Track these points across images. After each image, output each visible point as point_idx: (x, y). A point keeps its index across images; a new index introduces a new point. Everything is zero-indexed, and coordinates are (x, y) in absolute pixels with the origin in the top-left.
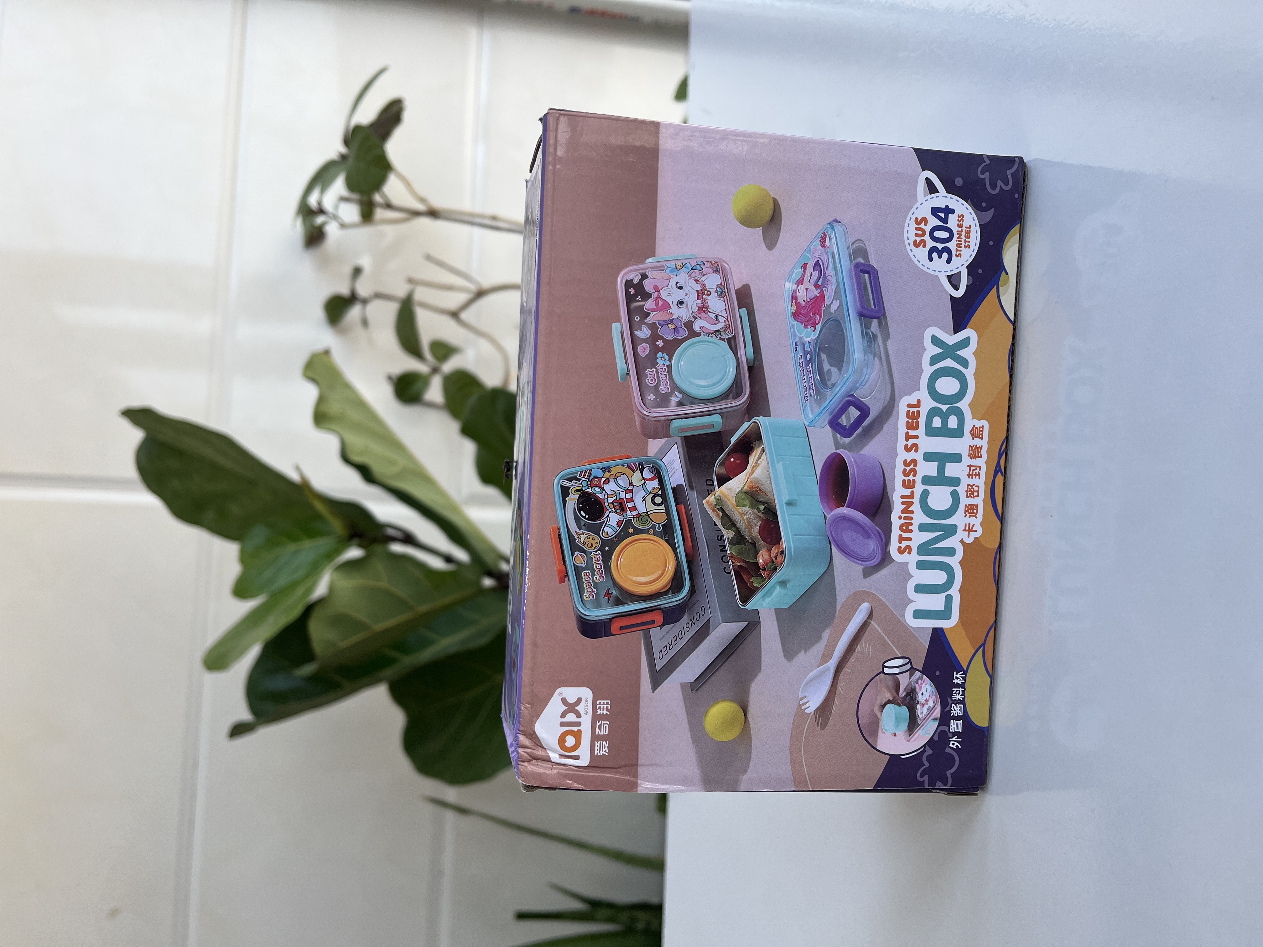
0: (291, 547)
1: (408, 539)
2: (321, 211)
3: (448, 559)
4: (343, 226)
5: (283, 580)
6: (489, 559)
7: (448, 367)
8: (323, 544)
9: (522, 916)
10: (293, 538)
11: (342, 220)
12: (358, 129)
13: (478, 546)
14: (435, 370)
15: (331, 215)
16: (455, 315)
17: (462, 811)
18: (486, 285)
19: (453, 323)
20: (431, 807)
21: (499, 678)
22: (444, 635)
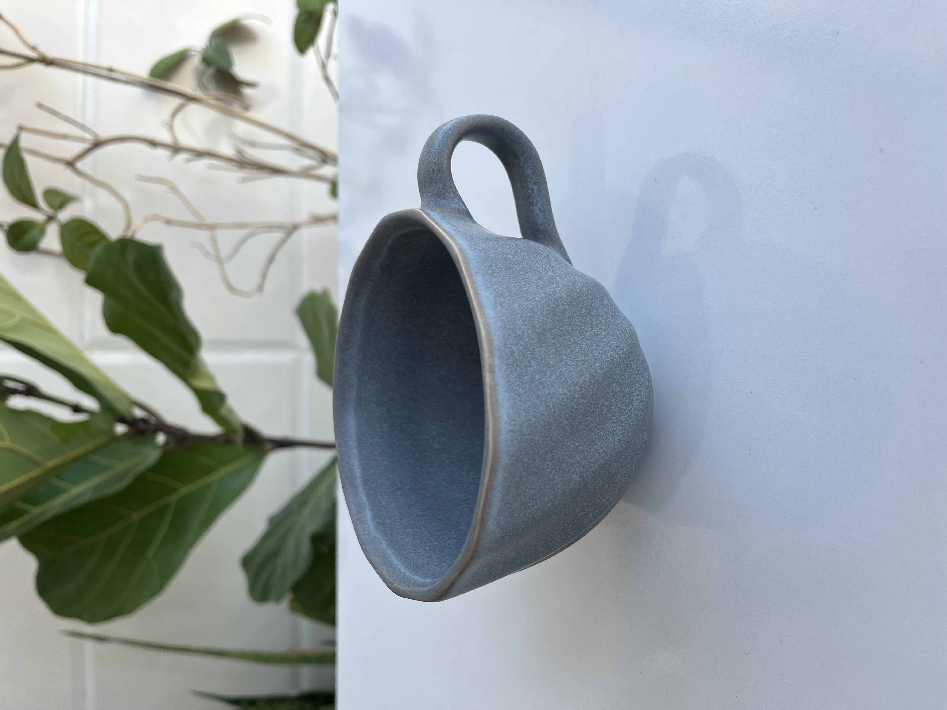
6: (122, 407)
7: (65, 215)
13: (109, 395)
14: (51, 219)
16: (71, 164)
17: (100, 639)
18: (104, 134)
19: (68, 172)
20: (69, 640)
21: (136, 516)
22: (75, 483)
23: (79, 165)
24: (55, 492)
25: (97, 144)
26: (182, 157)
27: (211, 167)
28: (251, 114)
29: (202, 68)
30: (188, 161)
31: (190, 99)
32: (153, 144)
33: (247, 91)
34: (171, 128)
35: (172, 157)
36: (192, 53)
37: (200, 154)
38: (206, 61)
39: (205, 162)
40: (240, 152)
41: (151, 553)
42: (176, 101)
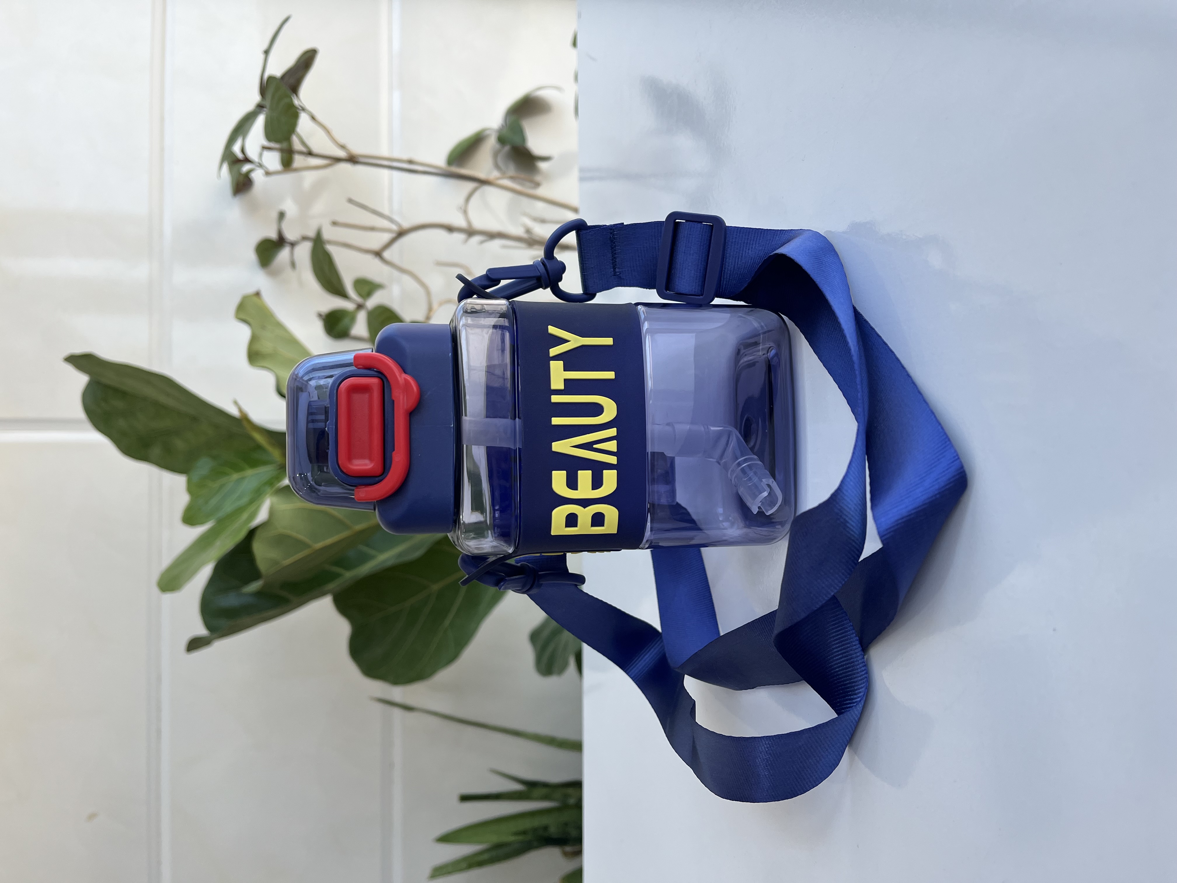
0: (235, 476)
2: (247, 160)
4: (267, 173)
5: (228, 507)
7: (372, 303)
8: (264, 472)
9: (465, 798)
10: (236, 468)
11: (266, 168)
12: (272, 80)
14: (360, 307)
15: (256, 163)
17: (407, 708)
18: (406, 225)
19: (376, 261)
20: (380, 706)
21: (435, 587)
22: (381, 551)
23: (386, 254)
24: (365, 558)
25: (401, 234)
26: (476, 239)
27: (504, 247)
28: (541, 191)
29: (498, 146)
30: (482, 242)
31: (483, 182)
32: (450, 229)
33: (543, 166)
34: (465, 212)
35: (466, 241)
36: (488, 132)
37: (492, 236)
38: (502, 140)
39: (497, 243)
40: (528, 231)
41: (447, 622)
42: (470, 186)
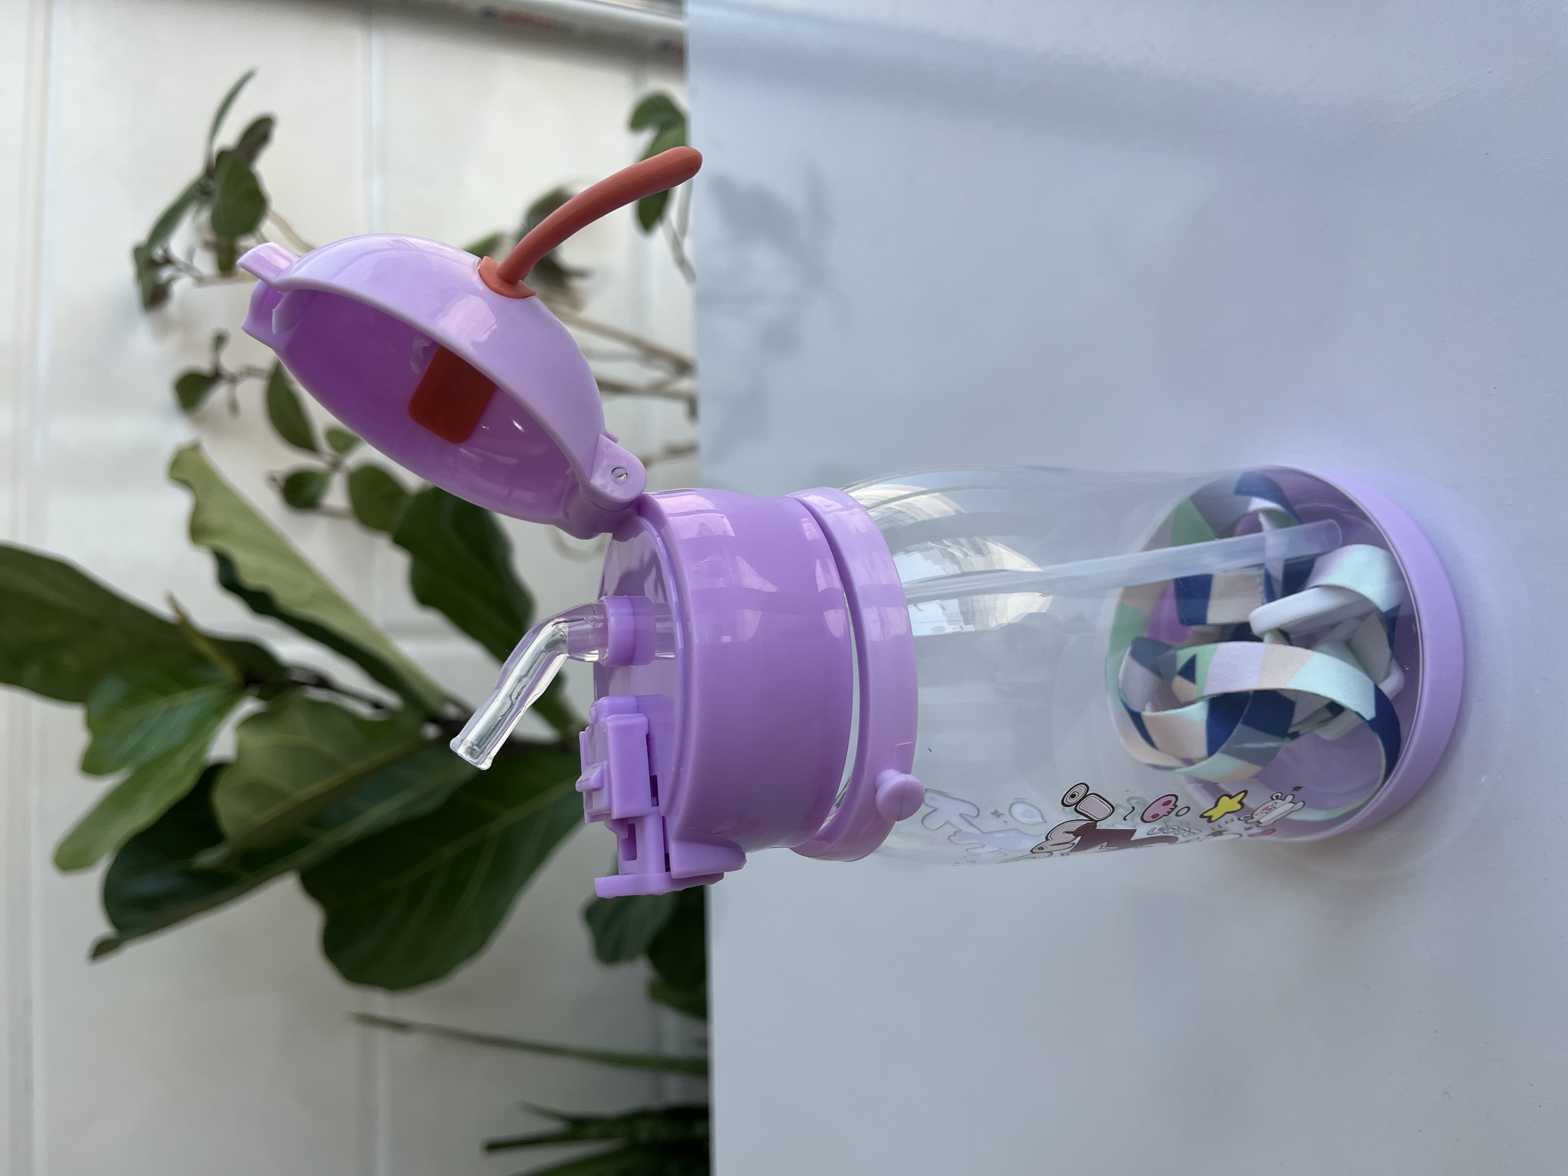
0: (161, 705)
1: (322, 682)
2: (168, 261)
3: (377, 705)
4: (200, 280)
5: (154, 748)
6: (432, 703)
7: (352, 461)
8: (204, 697)
9: (494, 1147)
10: (164, 691)
11: (199, 272)
12: (223, 155)
14: (335, 465)
15: (181, 266)
17: (399, 1026)
20: (358, 1026)
21: (448, 852)
22: (374, 802)
24: (351, 814)
36: (502, 236)
41: (468, 899)
